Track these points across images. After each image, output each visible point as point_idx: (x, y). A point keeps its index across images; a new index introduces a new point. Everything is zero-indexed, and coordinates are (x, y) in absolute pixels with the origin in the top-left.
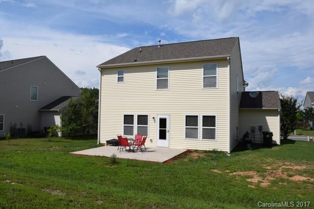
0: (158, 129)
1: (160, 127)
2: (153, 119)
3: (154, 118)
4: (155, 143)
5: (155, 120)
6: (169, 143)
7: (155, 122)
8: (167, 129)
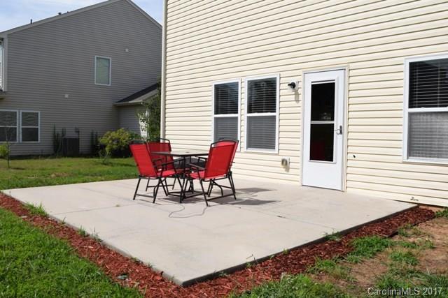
0: (308, 122)
1: (313, 119)
2: (290, 90)
3: (293, 85)
4: (298, 172)
5: (297, 94)
6: (344, 173)
7: (297, 101)
8: (338, 122)
